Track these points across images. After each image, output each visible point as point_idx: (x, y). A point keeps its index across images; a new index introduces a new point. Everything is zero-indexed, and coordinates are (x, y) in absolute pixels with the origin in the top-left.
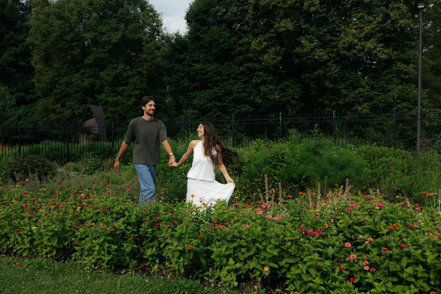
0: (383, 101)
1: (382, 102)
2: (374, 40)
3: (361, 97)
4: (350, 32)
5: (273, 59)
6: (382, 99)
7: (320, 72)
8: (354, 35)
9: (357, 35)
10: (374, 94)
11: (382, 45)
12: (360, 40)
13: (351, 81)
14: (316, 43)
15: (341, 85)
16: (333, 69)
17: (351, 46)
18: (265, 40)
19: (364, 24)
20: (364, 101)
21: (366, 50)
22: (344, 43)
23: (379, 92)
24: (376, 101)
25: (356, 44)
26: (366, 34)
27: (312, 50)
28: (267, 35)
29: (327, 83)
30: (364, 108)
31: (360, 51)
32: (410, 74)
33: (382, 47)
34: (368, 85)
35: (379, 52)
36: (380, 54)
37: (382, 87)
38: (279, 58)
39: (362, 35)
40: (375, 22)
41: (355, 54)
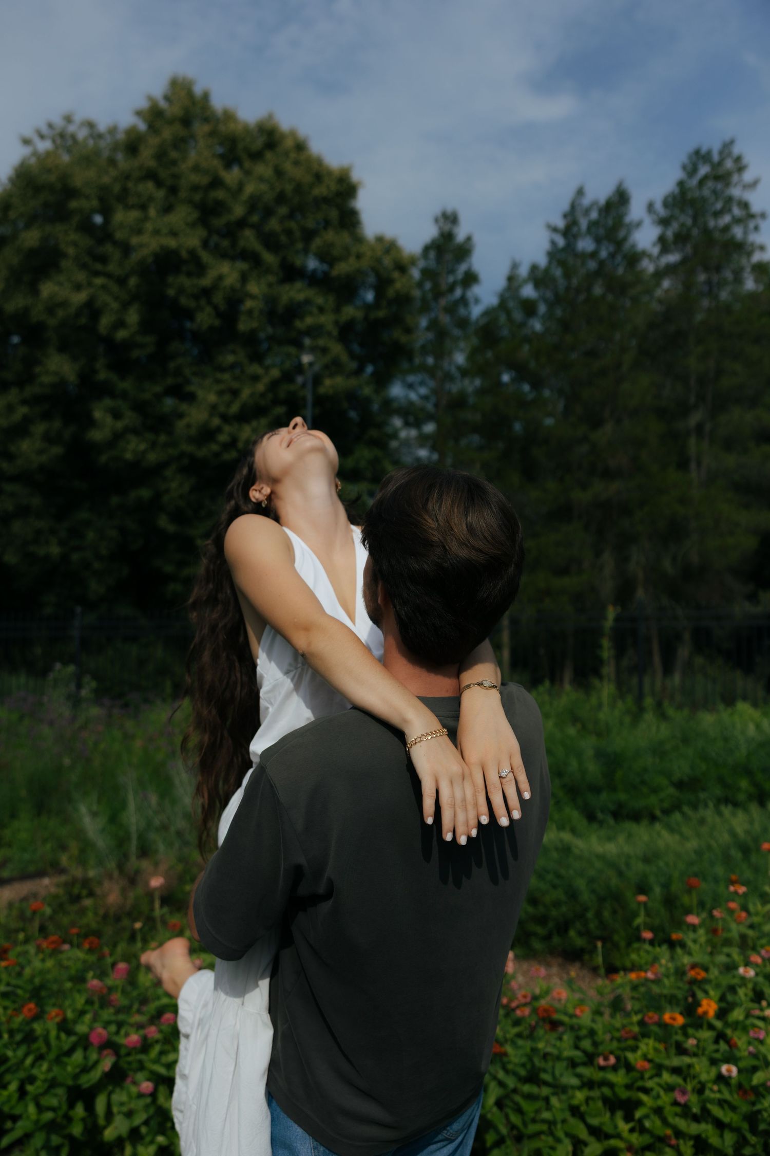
4: (205, 399)
5: (40, 452)
7: (145, 493)
8: (214, 407)
9: (222, 409)
12: (225, 418)
14: (130, 418)
16: (174, 485)
17: (206, 435)
18: (24, 402)
19: (243, 382)
21: (240, 445)
22: (189, 426)
25: (219, 430)
27: (118, 437)
28: (29, 391)
29: (164, 522)
31: (226, 446)
38: (57, 450)
39: (235, 408)
40: (266, 380)
41: (217, 455)
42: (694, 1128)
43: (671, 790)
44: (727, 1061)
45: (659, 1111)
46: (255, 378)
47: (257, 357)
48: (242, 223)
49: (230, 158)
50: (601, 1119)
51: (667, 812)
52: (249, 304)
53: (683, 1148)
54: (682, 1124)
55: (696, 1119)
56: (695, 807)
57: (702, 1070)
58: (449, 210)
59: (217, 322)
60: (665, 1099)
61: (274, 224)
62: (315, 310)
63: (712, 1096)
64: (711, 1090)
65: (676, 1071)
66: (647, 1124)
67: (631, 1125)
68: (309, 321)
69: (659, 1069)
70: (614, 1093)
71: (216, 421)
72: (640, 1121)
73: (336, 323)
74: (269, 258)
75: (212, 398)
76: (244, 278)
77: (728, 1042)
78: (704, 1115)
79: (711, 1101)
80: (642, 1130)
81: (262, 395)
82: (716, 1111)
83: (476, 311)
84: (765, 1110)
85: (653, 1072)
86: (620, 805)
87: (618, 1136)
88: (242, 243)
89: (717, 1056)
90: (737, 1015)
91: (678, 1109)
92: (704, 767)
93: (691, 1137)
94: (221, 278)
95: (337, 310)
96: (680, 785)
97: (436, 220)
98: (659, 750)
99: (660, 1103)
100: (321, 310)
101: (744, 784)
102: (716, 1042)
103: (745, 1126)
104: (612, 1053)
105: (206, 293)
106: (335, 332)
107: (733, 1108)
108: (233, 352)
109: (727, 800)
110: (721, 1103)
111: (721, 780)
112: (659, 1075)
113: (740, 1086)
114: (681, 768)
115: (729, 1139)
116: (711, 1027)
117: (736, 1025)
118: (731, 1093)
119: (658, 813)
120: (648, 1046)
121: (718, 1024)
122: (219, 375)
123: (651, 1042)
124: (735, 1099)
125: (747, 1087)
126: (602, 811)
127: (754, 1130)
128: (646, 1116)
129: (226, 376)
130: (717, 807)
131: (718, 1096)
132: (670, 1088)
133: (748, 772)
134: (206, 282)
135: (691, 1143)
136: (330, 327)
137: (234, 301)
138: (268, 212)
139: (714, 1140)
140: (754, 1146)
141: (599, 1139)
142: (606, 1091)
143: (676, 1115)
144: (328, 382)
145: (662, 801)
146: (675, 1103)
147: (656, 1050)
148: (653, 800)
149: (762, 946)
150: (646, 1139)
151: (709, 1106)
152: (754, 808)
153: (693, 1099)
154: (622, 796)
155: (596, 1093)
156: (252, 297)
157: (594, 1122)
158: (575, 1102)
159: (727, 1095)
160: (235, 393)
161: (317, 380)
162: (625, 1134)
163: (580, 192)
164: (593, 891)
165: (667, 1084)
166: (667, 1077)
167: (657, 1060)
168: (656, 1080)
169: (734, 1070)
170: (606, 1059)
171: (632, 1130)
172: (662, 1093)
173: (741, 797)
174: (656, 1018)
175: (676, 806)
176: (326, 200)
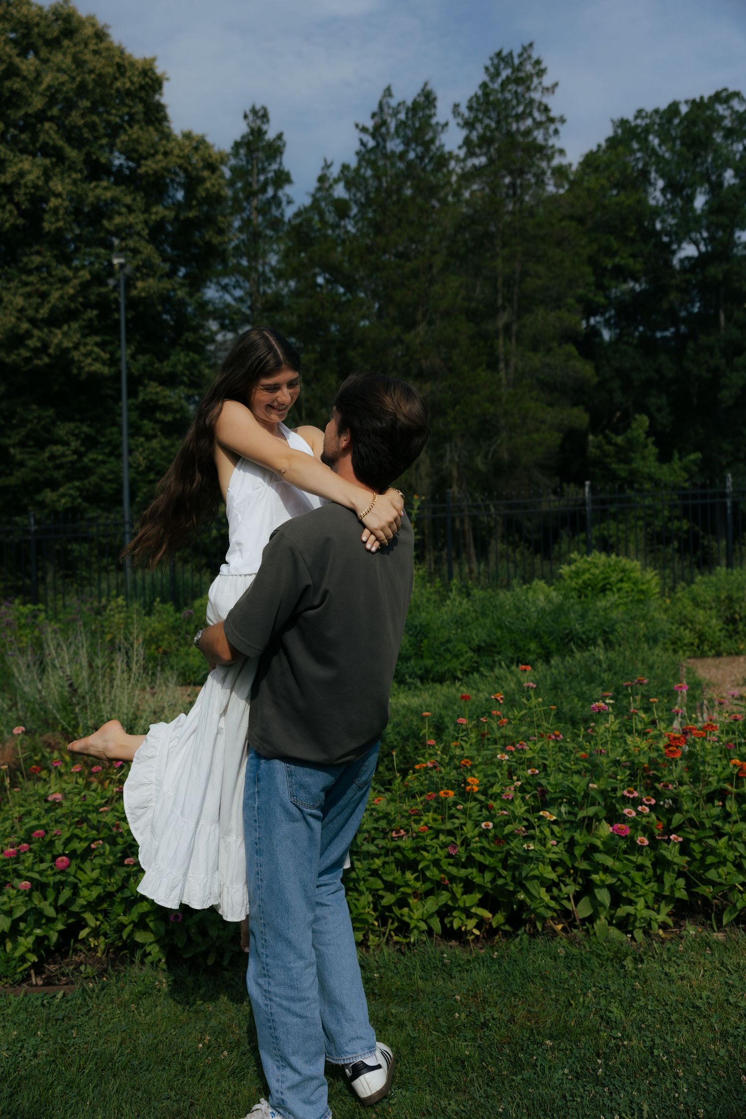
0: (110, 477)
1: (110, 481)
2: (75, 325)
3: (58, 467)
4: (11, 302)
6: (111, 472)
8: (22, 310)
9: (30, 312)
10: (93, 460)
11: (97, 339)
12: (33, 321)
13: (29, 426)
15: (9, 437)
17: (16, 340)
19: (51, 284)
20: (69, 478)
21: (51, 351)
23: (104, 454)
24: (94, 479)
25: (28, 334)
26: (53, 309)
30: (63, 495)
31: (37, 352)
32: (176, 411)
33: (97, 344)
34: (77, 436)
35: (87, 355)
36: (89, 361)
37: (109, 443)
39: (44, 312)
40: (76, 282)
41: (28, 360)
42: (463, 873)
43: (471, 654)
44: (486, 820)
45: (436, 863)
46: (65, 281)
47: (65, 259)
48: (41, 116)
49: (25, 46)
50: (394, 875)
51: (466, 673)
52: (53, 202)
53: (455, 889)
54: (454, 870)
55: (464, 866)
56: (492, 669)
57: (470, 831)
58: (258, 107)
59: (20, 221)
60: (441, 853)
61: (75, 118)
62: (124, 210)
63: (475, 845)
64: (476, 842)
65: (450, 833)
66: (428, 874)
67: (416, 875)
68: (117, 220)
69: (437, 833)
70: (404, 855)
71: (25, 326)
72: (423, 871)
73: (146, 222)
74: (72, 153)
75: (19, 301)
76: (47, 175)
77: (489, 808)
78: (470, 862)
79: (474, 850)
80: (425, 879)
81: (72, 298)
82: (478, 857)
83: (289, 212)
84: (512, 849)
85: (433, 836)
86: (427, 671)
87: (407, 885)
88: (42, 137)
89: (480, 818)
90: (496, 789)
91: (451, 861)
92: (499, 633)
93: (461, 879)
94: (22, 174)
95: (147, 210)
96: (478, 650)
97: (246, 117)
98: (460, 622)
99: (437, 856)
100: (130, 210)
101: (533, 646)
102: (481, 810)
103: (500, 865)
104: (402, 828)
105: (7, 189)
106: (145, 233)
107: (491, 854)
108: (38, 253)
109: (519, 662)
110: (483, 851)
111: (514, 644)
112: (437, 837)
113: (496, 836)
114: (479, 635)
115: (488, 876)
116: (476, 800)
117: (495, 797)
118: (489, 844)
119: (459, 674)
120: (429, 817)
121: (482, 798)
122: (24, 277)
123: (431, 814)
124: (492, 847)
125: (500, 836)
126: (410, 676)
127: (505, 867)
128: (427, 867)
129: (32, 278)
130: (508, 667)
131: (479, 845)
132: (444, 846)
133: (536, 635)
134: (6, 178)
135: (462, 885)
136: (139, 227)
137: (38, 199)
138: (69, 106)
139: (478, 880)
140: (505, 878)
141: (393, 892)
142: (398, 855)
143: (450, 864)
144: (140, 284)
145: (462, 664)
146: (449, 856)
147: (435, 820)
148: (455, 664)
149: (518, 742)
150: (428, 885)
151: (473, 854)
152: (540, 665)
153: (461, 850)
154: (429, 662)
155: (390, 859)
156: (58, 195)
157: (389, 878)
158: (375, 867)
159: (485, 844)
160: (44, 296)
161: (129, 283)
162: (412, 883)
163: (388, 92)
164: (399, 733)
165: (443, 843)
166: (442, 838)
167: (435, 826)
168: (435, 841)
169: (491, 824)
170: (398, 832)
171: (417, 879)
172: (439, 850)
173: (531, 657)
174: (435, 795)
175: (475, 669)
176: (128, 93)
